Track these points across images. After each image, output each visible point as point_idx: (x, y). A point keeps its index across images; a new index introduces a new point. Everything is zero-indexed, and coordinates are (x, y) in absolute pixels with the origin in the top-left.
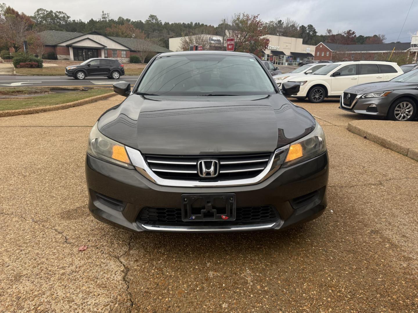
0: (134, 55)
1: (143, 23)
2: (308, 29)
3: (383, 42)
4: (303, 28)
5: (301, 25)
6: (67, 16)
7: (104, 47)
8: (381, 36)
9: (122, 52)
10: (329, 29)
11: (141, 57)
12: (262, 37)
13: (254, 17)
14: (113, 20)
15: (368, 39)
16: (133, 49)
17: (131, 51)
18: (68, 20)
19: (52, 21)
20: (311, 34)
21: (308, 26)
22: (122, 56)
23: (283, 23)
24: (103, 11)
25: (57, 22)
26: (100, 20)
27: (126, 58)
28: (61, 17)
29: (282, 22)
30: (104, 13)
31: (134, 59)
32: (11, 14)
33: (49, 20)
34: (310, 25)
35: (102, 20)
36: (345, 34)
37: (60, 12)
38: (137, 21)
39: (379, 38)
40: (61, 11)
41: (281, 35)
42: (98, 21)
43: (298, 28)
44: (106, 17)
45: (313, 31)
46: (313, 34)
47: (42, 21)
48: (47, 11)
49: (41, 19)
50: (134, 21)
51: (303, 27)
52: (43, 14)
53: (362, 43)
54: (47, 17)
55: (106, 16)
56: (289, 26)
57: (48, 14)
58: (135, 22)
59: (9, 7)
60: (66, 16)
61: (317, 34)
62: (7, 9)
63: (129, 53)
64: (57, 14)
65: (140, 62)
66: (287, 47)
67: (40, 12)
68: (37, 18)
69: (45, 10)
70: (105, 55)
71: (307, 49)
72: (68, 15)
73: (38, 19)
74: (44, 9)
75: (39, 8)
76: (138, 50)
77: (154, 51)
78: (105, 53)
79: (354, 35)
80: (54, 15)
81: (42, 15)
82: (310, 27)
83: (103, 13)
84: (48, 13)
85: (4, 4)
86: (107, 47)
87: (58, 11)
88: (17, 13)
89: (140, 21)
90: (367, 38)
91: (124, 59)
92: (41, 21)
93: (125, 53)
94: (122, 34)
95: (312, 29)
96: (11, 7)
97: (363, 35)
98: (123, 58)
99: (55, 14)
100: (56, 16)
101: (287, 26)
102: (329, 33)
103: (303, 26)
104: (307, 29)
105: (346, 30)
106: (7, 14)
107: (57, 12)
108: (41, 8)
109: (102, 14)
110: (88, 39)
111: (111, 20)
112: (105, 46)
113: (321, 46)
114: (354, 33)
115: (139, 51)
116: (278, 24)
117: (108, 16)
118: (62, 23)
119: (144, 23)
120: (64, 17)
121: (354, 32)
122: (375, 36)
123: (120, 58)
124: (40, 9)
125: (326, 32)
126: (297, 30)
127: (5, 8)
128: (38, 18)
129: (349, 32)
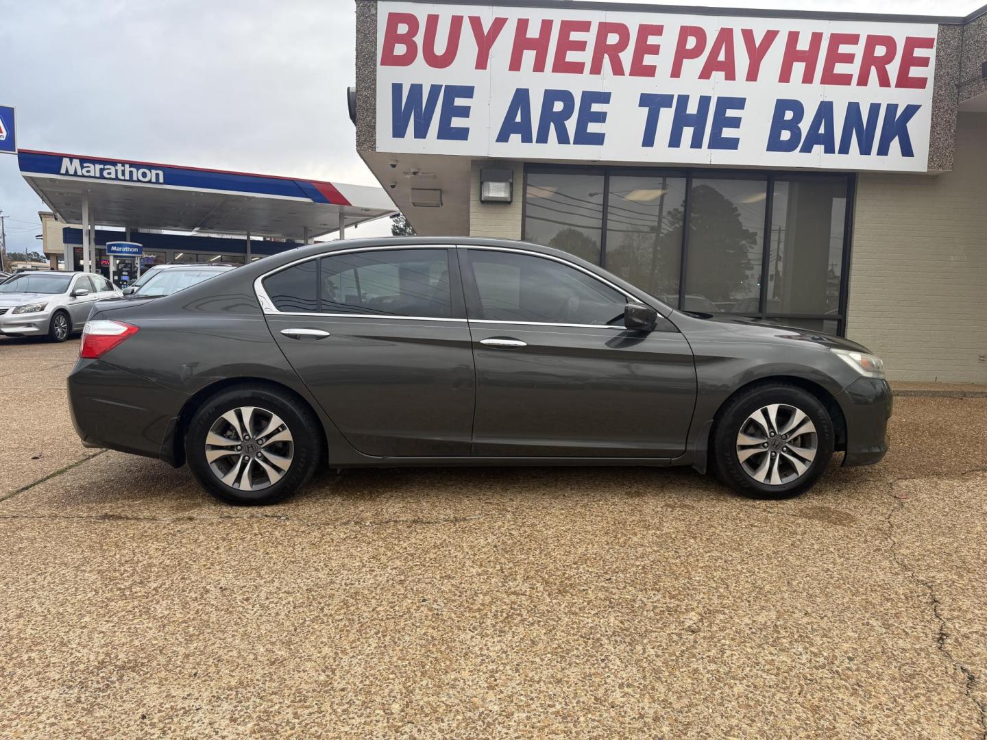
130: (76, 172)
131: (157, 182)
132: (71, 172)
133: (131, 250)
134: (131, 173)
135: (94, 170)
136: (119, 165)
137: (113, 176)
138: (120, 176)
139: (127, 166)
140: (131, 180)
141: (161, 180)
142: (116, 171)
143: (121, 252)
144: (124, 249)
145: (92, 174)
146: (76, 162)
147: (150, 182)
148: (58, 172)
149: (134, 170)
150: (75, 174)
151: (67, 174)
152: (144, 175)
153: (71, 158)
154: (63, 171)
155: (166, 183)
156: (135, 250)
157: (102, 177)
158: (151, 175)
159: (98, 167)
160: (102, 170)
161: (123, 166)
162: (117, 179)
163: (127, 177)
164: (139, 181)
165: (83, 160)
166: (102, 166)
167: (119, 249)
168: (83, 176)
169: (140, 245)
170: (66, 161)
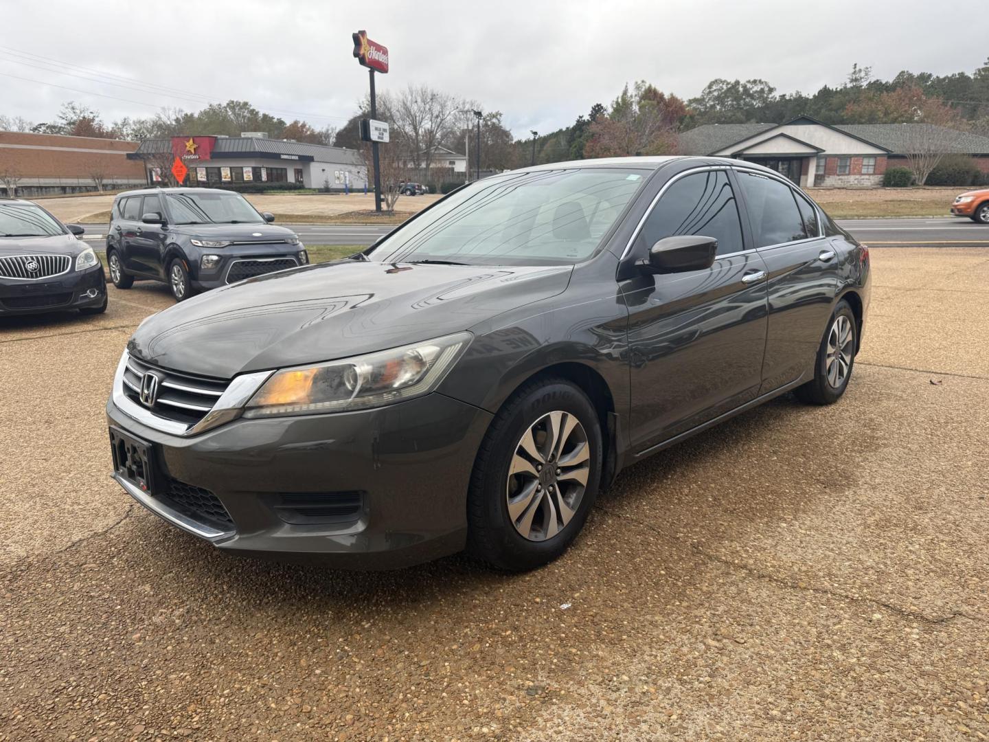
0: (899, 165)
1: (969, 78)
6: (769, 87)
7: (818, 153)
9: (865, 162)
11: (918, 169)
14: (881, 83)
16: (897, 151)
17: (891, 156)
18: (770, 96)
19: (735, 103)
22: (864, 171)
24: (855, 65)
25: (746, 104)
26: (845, 88)
27: (874, 174)
28: (756, 92)
30: (857, 69)
31: (894, 177)
32: (650, 100)
33: (730, 102)
35: (849, 85)
37: (755, 82)
38: (950, 76)
40: (758, 78)
42: (841, 90)
44: (861, 78)
47: (714, 105)
48: (728, 84)
49: (713, 101)
50: (942, 77)
52: (719, 90)
54: (726, 95)
55: (863, 74)
57: (729, 90)
58: (947, 77)
59: (650, 86)
60: (766, 89)
62: (646, 91)
63: (884, 161)
64: (749, 86)
65: (913, 184)
67: (714, 88)
68: (707, 100)
69: (725, 81)
70: (817, 170)
72: (772, 86)
73: (708, 102)
74: (723, 80)
75: (713, 80)
76: (912, 152)
77: (965, 151)
78: (818, 166)
80: (741, 89)
81: (716, 94)
83: (855, 68)
84: (729, 86)
85: (643, 82)
86: (824, 151)
87: (752, 80)
88: (662, 96)
89: (962, 75)
91: (867, 177)
92: (713, 107)
93: (872, 162)
94: (886, 114)
96: (653, 86)
98: (863, 177)
99: (744, 87)
100: (746, 90)
106: (643, 102)
107: (749, 82)
108: (717, 78)
109: (853, 70)
110: (782, 135)
111: (875, 82)
112: (819, 150)
115: (914, 156)
117: (866, 74)
118: (757, 104)
119: (972, 77)
120: (762, 91)
123: (857, 177)
124: (716, 82)
127: (643, 90)
128: (709, 100)
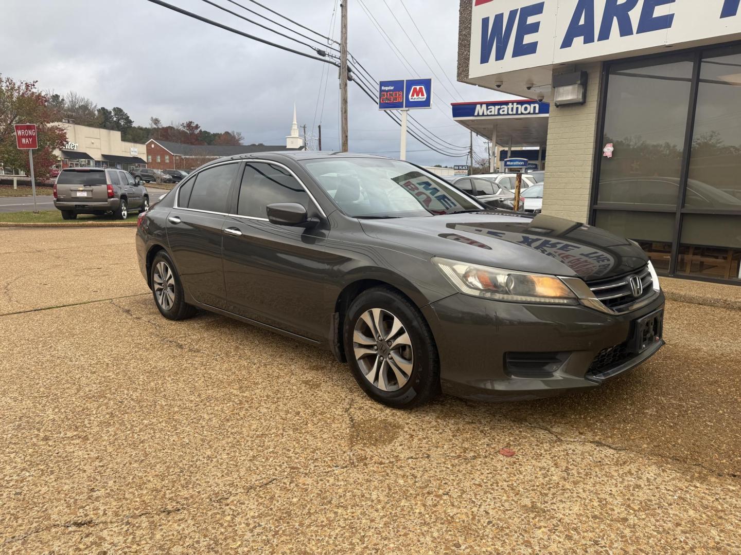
2: (115, 115)
3: (240, 144)
4: (104, 113)
5: (99, 107)
8: (235, 134)
10: (154, 118)
12: (49, 125)
13: (27, 86)
15: (217, 138)
20: (122, 124)
21: (114, 109)
23: (63, 100)
29: (60, 99)
34: (118, 108)
36: (184, 127)
39: (234, 137)
41: (71, 122)
43: (96, 113)
45: (125, 119)
46: (126, 123)
51: (103, 111)
53: (209, 144)
56: (77, 106)
61: (134, 125)
66: (94, 146)
71: (132, 149)
79: (199, 130)
82: (118, 111)
90: (215, 135)
95: (122, 115)
97: (208, 131)
101: (73, 106)
102: (156, 124)
103: (103, 109)
104: (112, 114)
105: (185, 121)
113: (153, 146)
114: (197, 127)
116: (53, 101)
121: (197, 125)
122: (227, 133)
125: (151, 122)
126: (95, 115)
129: (189, 125)
130: (483, 113)
131: (534, 113)
132: (481, 114)
133: (519, 163)
134: (517, 108)
135: (494, 110)
136: (510, 104)
137: (506, 113)
138: (510, 112)
139: (515, 104)
140: (517, 114)
141: (537, 111)
142: (508, 108)
143: (513, 165)
144: (515, 163)
145: (493, 113)
146: (484, 106)
147: (529, 113)
148: (473, 115)
149: (519, 106)
150: (483, 115)
151: (478, 115)
152: (526, 109)
153: (481, 104)
154: (476, 114)
155: (540, 112)
156: (522, 163)
157: (499, 114)
158: (530, 108)
159: (497, 107)
160: (499, 109)
161: (513, 104)
162: (508, 114)
163: (514, 112)
164: (522, 114)
165: (489, 104)
166: (499, 107)
167: (512, 163)
168: (488, 115)
169: (526, 159)
170: (478, 107)
